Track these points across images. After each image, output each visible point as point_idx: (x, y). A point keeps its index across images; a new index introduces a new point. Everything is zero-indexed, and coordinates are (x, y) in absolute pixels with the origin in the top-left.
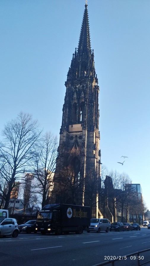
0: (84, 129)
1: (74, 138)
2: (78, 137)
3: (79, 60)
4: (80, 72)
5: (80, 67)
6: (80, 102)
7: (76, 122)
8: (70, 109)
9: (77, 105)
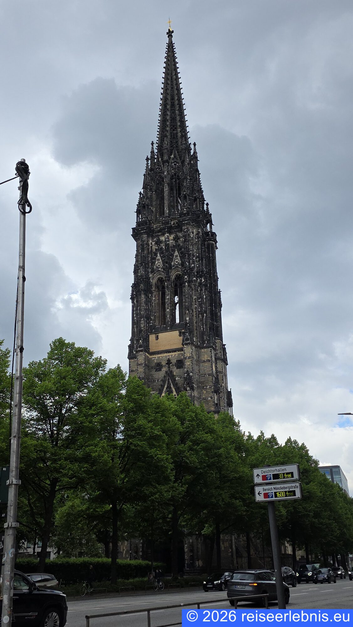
0: (186, 344)
1: (165, 366)
2: (173, 363)
3: (163, 173)
4: (166, 203)
5: (166, 189)
6: (173, 277)
7: (165, 326)
8: (150, 295)
9: (166, 284)
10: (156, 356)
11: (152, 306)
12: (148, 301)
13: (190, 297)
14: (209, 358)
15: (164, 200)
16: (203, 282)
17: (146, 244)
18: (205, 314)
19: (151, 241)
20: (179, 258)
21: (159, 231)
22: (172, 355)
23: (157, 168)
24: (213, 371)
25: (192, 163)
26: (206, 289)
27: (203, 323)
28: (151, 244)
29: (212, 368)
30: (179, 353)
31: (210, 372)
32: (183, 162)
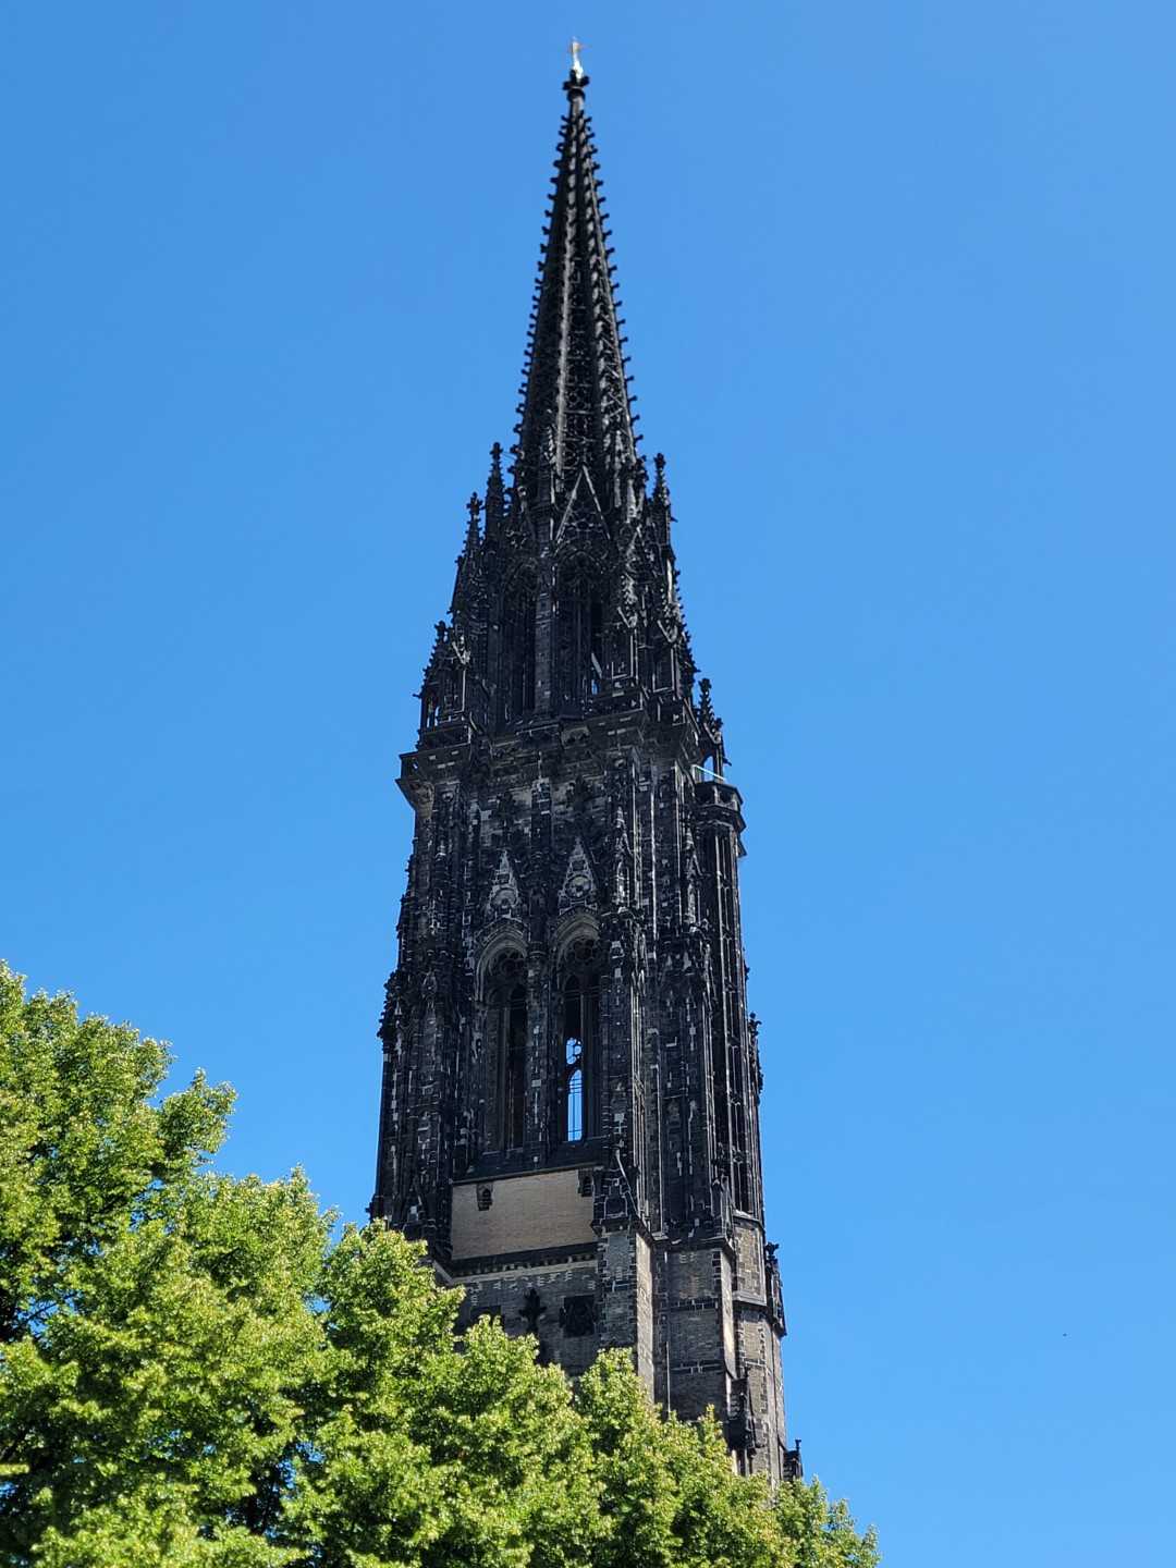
0: (612, 1225)
2: (550, 1311)
3: (537, 555)
4: (543, 660)
6: (562, 951)
7: (520, 1150)
8: (463, 1021)
9: (531, 974)
10: (480, 1279)
11: (471, 1066)
12: (454, 1044)
14: (708, 1293)
15: (533, 655)
16: (689, 970)
17: (456, 815)
18: (693, 1105)
19: (475, 807)
20: (587, 871)
21: (509, 769)
22: (547, 1276)
23: (510, 539)
24: (722, 1351)
25: (649, 523)
26: (698, 1000)
27: (684, 1140)
28: (478, 817)
29: (722, 1337)
30: (577, 1265)
31: (713, 1354)
32: (614, 517)
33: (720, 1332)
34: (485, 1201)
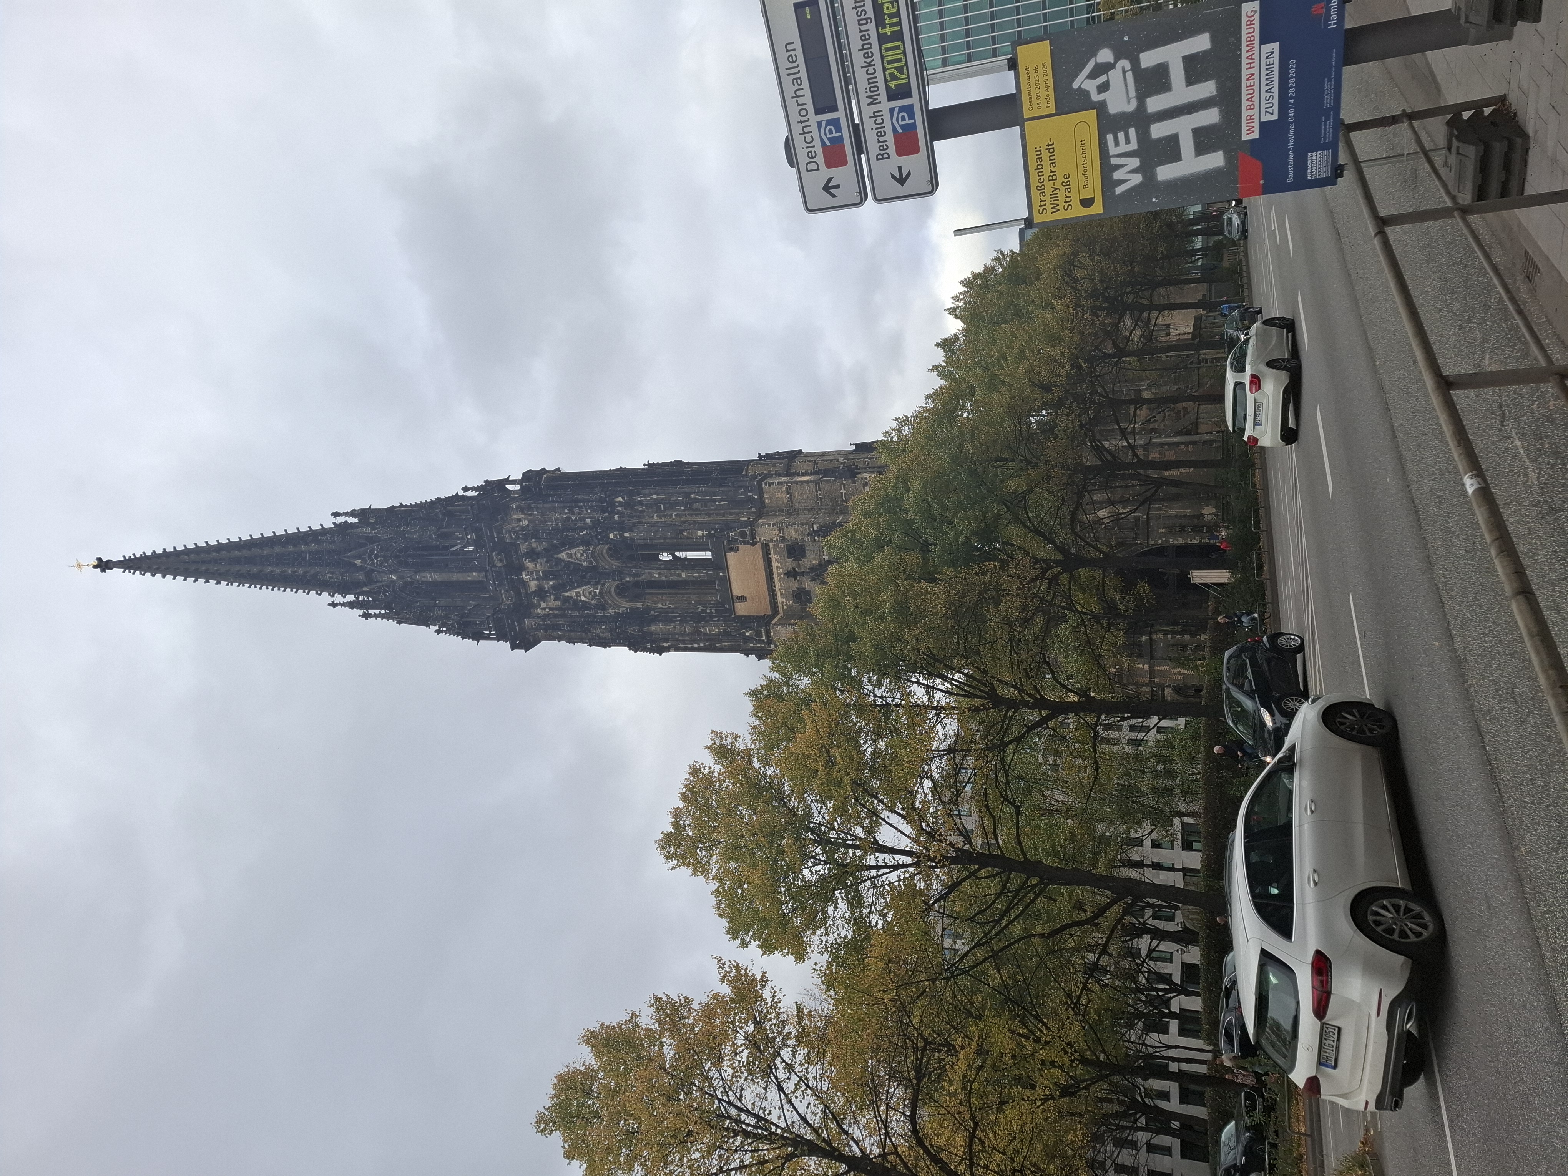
0: (753, 537)
1: (800, 583)
2: (794, 566)
3: (394, 581)
4: (456, 577)
5: (430, 576)
6: (615, 563)
7: (717, 582)
8: (652, 613)
9: (628, 579)
10: (780, 600)
11: (675, 608)
12: (665, 617)
13: (656, 528)
14: (784, 489)
15: (452, 582)
16: (623, 498)
17: (544, 620)
18: (692, 496)
19: (539, 610)
20: (573, 551)
21: (518, 593)
22: (778, 567)
23: (385, 596)
24: (811, 481)
25: (373, 521)
26: (639, 494)
27: (710, 501)
28: (544, 609)
29: (804, 482)
30: (772, 553)
31: (812, 485)
32: (371, 540)
33: (802, 482)
34: (742, 599)
